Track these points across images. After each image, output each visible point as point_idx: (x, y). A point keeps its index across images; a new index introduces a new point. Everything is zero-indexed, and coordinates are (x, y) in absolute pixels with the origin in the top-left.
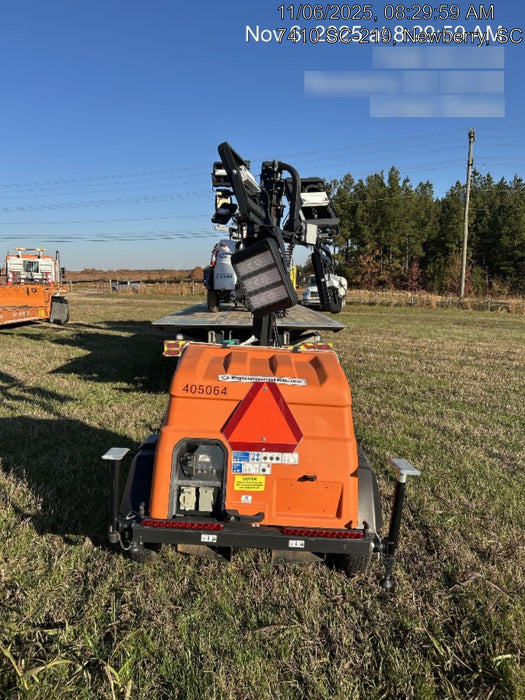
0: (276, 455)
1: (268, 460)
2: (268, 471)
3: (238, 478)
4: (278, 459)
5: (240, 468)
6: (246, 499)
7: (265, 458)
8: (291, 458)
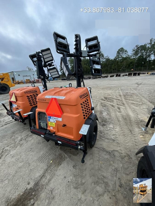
0: (57, 118)
1: (55, 119)
2: (55, 122)
3: (49, 123)
4: (57, 119)
5: (49, 120)
6: (51, 128)
7: (54, 118)
8: (60, 119)
